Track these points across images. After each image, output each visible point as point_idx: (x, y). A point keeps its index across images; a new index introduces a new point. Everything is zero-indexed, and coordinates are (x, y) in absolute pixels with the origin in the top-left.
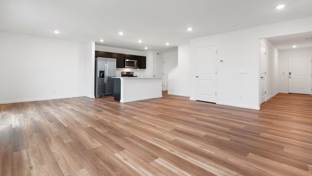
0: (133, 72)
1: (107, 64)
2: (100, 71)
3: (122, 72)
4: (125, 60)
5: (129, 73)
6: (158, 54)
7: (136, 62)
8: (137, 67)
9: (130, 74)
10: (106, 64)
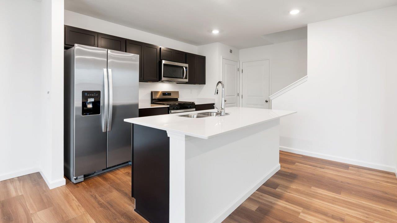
0: (178, 92)
1: (110, 70)
2: (84, 92)
3: (152, 93)
4: (161, 62)
5: (169, 94)
6: (231, 51)
7: (186, 68)
8: (187, 80)
9: (173, 96)
10: (105, 70)
